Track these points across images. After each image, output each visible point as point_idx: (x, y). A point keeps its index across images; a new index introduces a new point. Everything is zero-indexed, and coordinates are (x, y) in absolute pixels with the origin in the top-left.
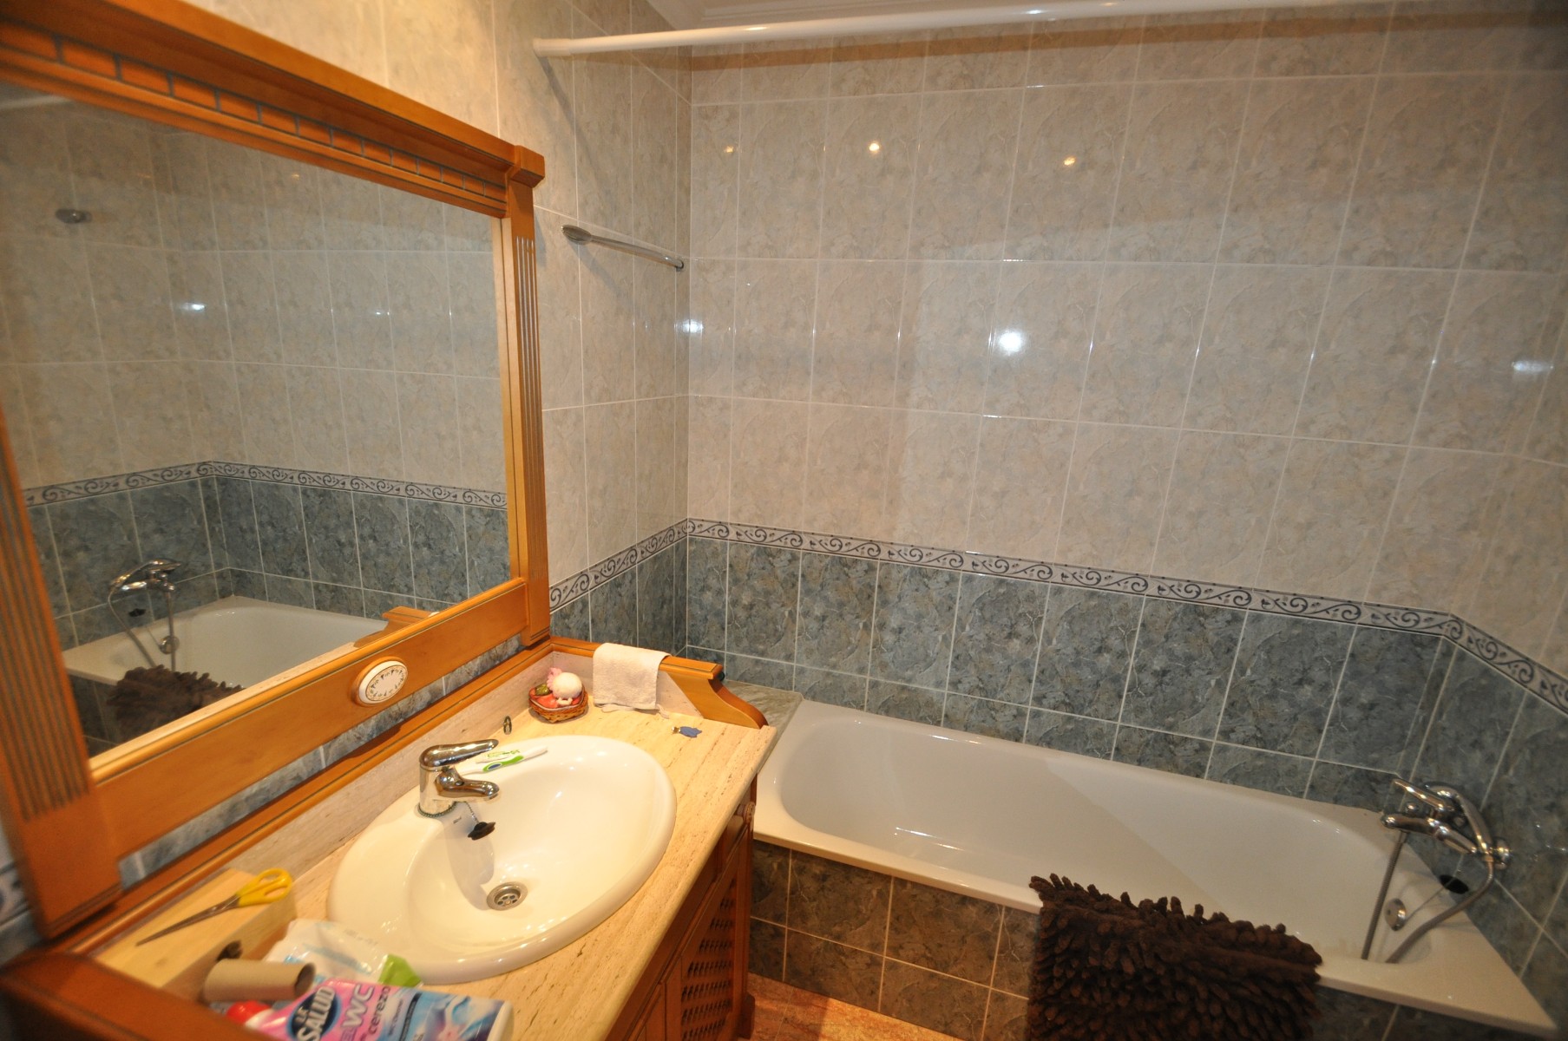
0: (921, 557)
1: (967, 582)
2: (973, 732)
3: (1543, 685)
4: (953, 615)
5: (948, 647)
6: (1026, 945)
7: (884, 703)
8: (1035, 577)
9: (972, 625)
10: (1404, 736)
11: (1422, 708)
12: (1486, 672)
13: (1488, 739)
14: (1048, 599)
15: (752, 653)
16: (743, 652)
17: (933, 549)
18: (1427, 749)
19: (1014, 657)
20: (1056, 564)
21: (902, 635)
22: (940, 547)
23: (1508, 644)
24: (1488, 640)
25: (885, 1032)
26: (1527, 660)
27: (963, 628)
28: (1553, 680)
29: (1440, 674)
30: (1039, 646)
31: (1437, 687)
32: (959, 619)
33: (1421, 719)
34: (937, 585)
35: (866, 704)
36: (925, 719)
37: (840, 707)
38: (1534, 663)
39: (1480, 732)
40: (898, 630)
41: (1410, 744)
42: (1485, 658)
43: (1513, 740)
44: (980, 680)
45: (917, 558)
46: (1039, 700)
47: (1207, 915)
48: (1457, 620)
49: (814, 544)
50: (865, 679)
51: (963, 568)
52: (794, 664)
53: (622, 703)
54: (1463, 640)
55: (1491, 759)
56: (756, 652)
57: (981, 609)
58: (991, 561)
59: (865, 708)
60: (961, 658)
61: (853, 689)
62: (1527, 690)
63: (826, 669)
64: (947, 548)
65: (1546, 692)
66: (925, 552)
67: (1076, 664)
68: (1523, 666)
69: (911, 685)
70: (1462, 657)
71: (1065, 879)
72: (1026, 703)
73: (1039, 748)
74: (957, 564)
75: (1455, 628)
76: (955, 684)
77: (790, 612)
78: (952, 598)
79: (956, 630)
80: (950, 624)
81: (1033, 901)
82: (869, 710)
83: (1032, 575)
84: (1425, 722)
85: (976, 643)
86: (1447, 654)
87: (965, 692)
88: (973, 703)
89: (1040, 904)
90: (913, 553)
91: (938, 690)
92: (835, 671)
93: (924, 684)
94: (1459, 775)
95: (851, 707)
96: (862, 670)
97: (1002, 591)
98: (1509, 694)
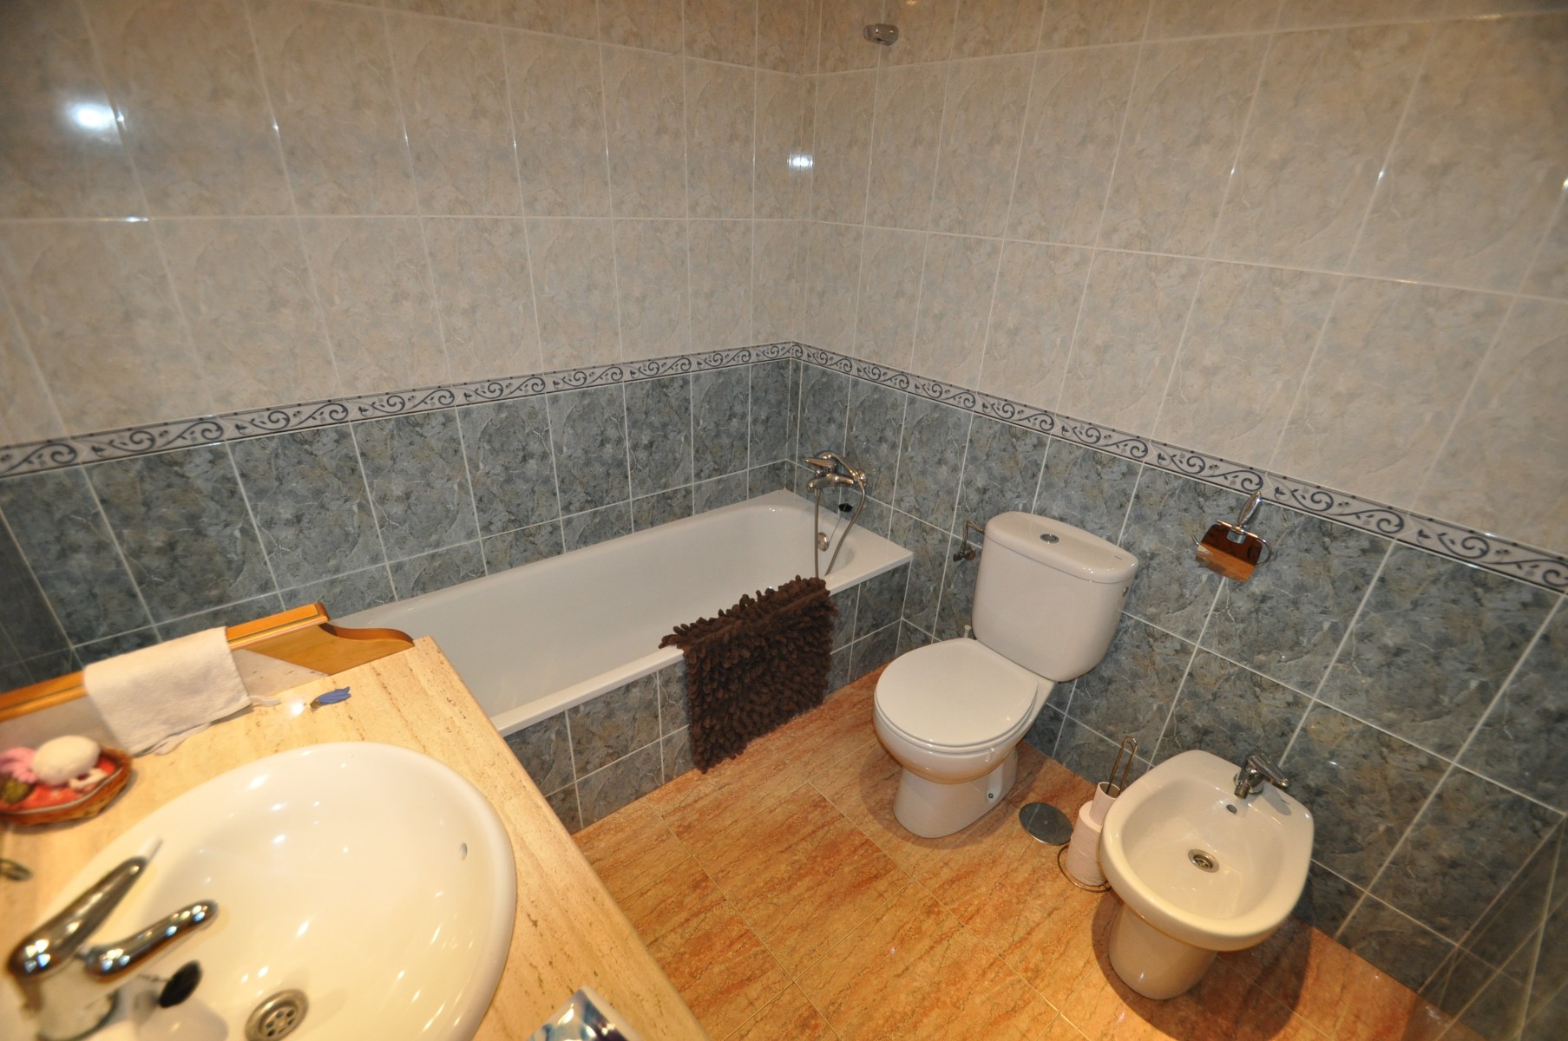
0: (403, 404)
1: (465, 417)
2: (518, 565)
3: (859, 370)
4: (462, 458)
5: (467, 493)
6: (676, 689)
7: (417, 582)
8: (531, 392)
9: (485, 461)
10: (785, 433)
11: (790, 410)
12: (824, 373)
13: (836, 415)
14: (548, 410)
15: (201, 607)
16: (185, 611)
17: (414, 390)
18: (801, 435)
19: (534, 478)
20: (545, 374)
21: (412, 500)
22: (423, 386)
23: (833, 351)
24: (820, 352)
25: (598, 835)
26: (846, 358)
27: (477, 468)
28: (864, 365)
29: (796, 384)
30: (553, 459)
31: (797, 393)
32: (470, 460)
33: (792, 418)
34: (432, 431)
35: (395, 593)
36: (468, 576)
37: (363, 611)
38: (851, 358)
39: (831, 412)
40: (404, 496)
41: (789, 437)
42: (821, 365)
43: (851, 410)
44: (510, 512)
45: (399, 406)
46: (566, 509)
47: (763, 594)
48: (797, 344)
49: (244, 428)
50: (384, 567)
51: (456, 403)
52: (278, 592)
53: (184, 727)
54: (805, 357)
55: (841, 426)
56: (210, 602)
57: (489, 442)
58: (483, 387)
59: (396, 597)
60: (485, 499)
61: (372, 584)
62: (850, 376)
63: (327, 578)
64: (430, 385)
65: (861, 374)
66: (406, 396)
67: (588, 463)
68: (844, 362)
69: (440, 550)
70: (806, 368)
71: (683, 626)
72: (557, 516)
73: (579, 550)
74: (448, 400)
75: (797, 351)
76: (486, 528)
77: (243, 531)
78: (454, 440)
79: (471, 472)
80: (462, 469)
81: (674, 653)
82: (402, 598)
83: (527, 391)
84: (795, 418)
85: (495, 477)
86: (797, 370)
87: (499, 531)
88: (510, 538)
89: (681, 652)
90: (391, 402)
91: (472, 541)
92: (340, 576)
93: (456, 542)
94: (826, 443)
95: (377, 604)
96: (375, 559)
97: (503, 415)
98: (841, 382)
